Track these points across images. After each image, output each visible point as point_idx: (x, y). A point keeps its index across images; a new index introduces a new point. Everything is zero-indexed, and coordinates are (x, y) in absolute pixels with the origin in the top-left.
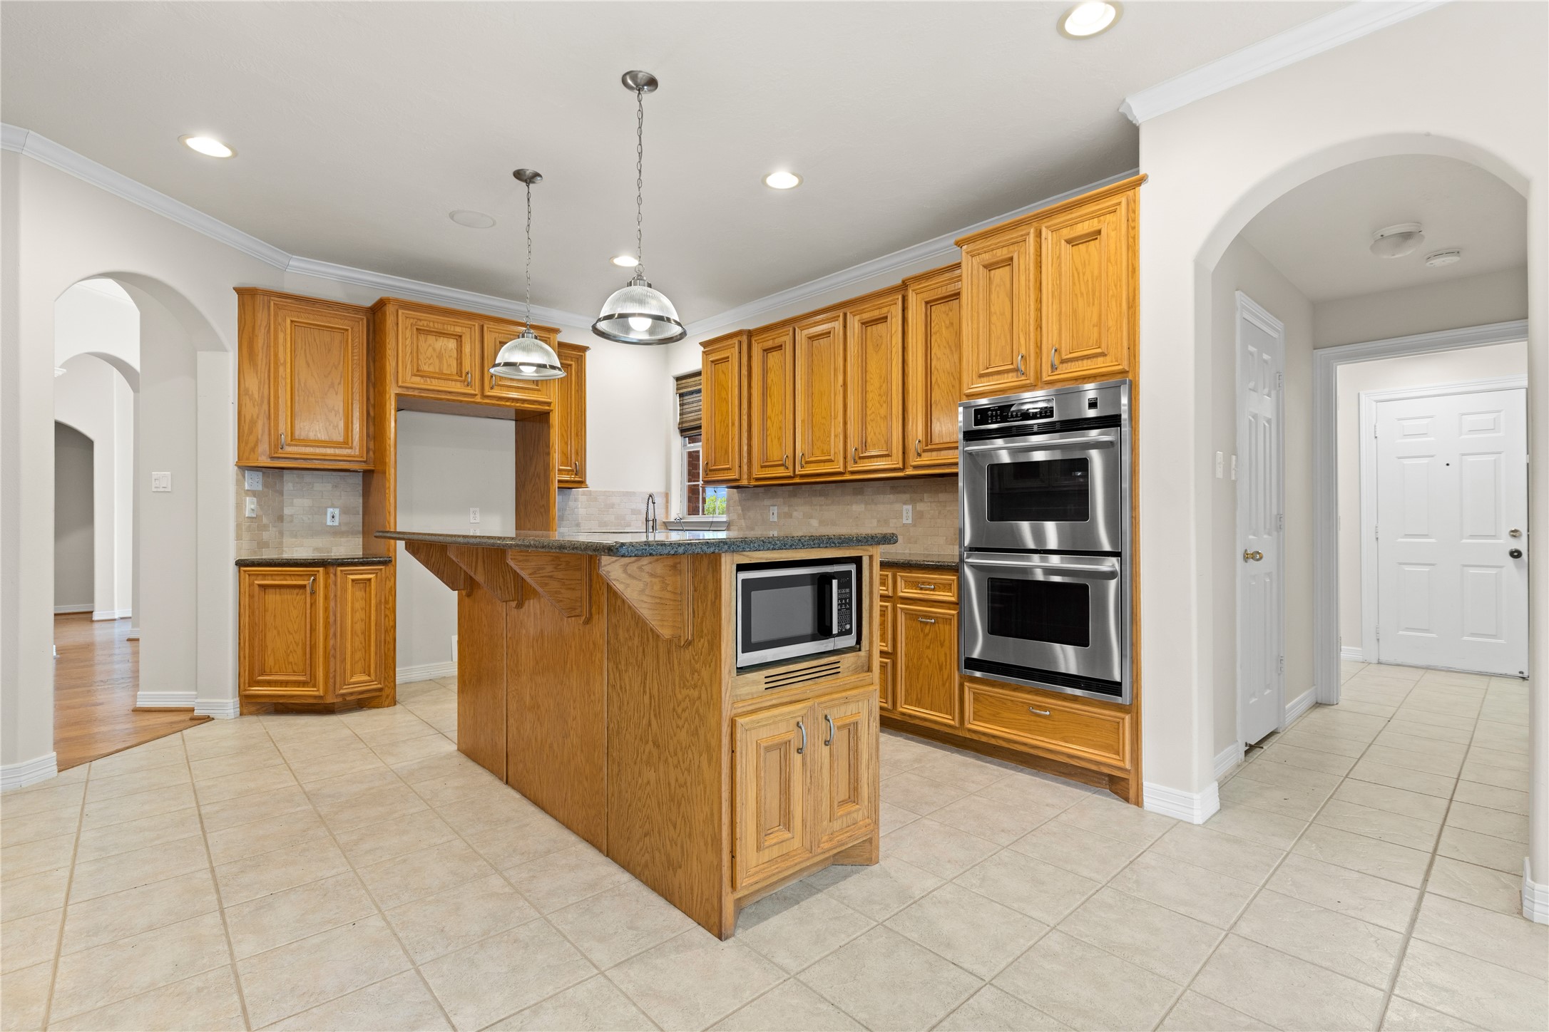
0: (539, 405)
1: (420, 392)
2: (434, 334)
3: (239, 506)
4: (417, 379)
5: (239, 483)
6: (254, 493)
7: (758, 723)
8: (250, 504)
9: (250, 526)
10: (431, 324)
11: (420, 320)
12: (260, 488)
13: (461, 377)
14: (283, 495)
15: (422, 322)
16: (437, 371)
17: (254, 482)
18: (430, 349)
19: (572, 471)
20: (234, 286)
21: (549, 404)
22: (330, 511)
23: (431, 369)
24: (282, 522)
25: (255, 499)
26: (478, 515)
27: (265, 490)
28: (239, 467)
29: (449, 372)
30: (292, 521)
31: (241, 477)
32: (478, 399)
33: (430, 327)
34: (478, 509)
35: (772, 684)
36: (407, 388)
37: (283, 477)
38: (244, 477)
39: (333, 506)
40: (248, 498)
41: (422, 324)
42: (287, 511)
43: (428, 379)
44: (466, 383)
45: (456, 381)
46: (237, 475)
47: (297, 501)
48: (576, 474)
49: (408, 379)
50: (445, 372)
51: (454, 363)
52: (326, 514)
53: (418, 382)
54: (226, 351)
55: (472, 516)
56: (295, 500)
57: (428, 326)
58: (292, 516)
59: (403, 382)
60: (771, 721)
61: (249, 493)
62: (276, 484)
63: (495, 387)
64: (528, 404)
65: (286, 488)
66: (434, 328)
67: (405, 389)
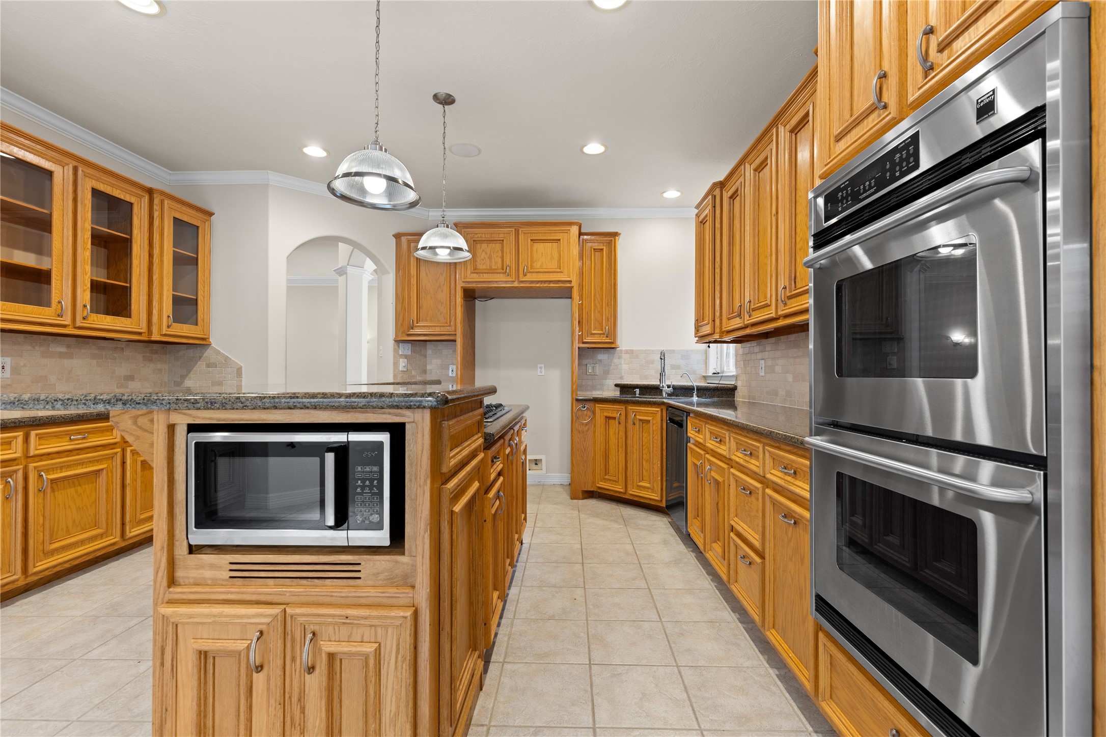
0: (562, 283)
1: (477, 284)
2: (486, 242)
3: (396, 364)
4: (475, 275)
5: (396, 351)
6: (406, 357)
7: (191, 618)
8: (402, 363)
9: (402, 376)
10: (483, 236)
11: (476, 234)
12: (410, 353)
13: (503, 270)
14: (426, 357)
15: (477, 235)
16: (488, 268)
17: (406, 350)
18: (484, 253)
19: (604, 334)
20: (394, 233)
21: (570, 282)
22: (451, 367)
23: (484, 267)
24: (426, 374)
25: (406, 360)
26: (543, 370)
27: (414, 354)
28: (396, 341)
29: (496, 268)
30: (431, 373)
31: (397, 347)
32: (516, 284)
33: (483, 238)
34: (543, 366)
35: (241, 573)
36: (469, 282)
37: (426, 346)
38: (399, 347)
39: (453, 364)
40: (401, 360)
41: (477, 237)
42: (429, 367)
43: (481, 274)
44: (507, 274)
45: (500, 273)
46: (394, 346)
47: (434, 361)
48: (607, 337)
49: (468, 276)
50: (493, 267)
51: (500, 261)
52: (449, 369)
53: (475, 277)
54: (389, 273)
55: (539, 370)
56: (433, 360)
57: (481, 237)
58: (431, 370)
59: (464, 279)
60: (210, 621)
61: (401, 356)
62: (421, 350)
63: (528, 274)
64: (553, 284)
65: (428, 353)
66: (486, 238)
67: (467, 284)
